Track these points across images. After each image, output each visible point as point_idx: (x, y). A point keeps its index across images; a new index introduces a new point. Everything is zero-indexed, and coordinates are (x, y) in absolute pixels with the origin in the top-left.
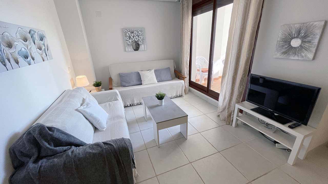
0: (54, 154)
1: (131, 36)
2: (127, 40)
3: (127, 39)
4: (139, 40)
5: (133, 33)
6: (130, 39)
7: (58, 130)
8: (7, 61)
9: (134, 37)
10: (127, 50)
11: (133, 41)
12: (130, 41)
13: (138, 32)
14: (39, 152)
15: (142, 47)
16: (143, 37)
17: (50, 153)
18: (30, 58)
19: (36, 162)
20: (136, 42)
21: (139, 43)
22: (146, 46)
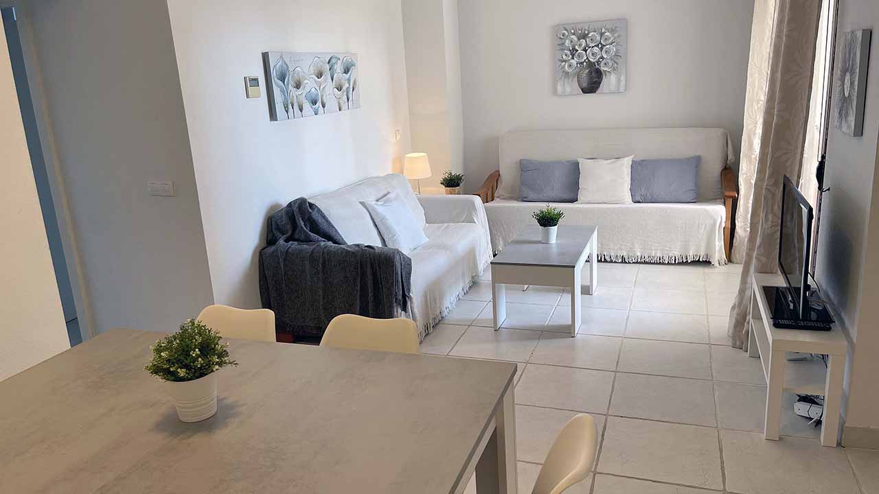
0: (308, 240)
1: (577, 47)
2: (565, 61)
3: (564, 57)
4: (602, 58)
5: (584, 36)
6: (573, 56)
7: (319, 211)
8: (290, 107)
9: (586, 51)
10: (559, 88)
11: (582, 63)
12: (574, 62)
13: (602, 34)
14: (294, 231)
15: (609, 82)
16: (617, 50)
17: (303, 237)
18: (319, 104)
19: (287, 241)
20: (590, 64)
21: (603, 68)
22: (622, 78)
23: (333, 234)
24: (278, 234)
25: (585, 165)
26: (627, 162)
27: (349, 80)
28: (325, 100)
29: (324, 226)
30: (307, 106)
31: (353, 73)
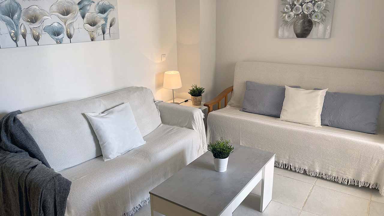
1: (295, 3)
2: (286, 13)
4: (314, 11)
6: (292, 9)
8: (21, 37)
9: (302, 5)
11: (298, 15)
12: (292, 14)
15: (318, 30)
16: (326, 6)
20: (304, 16)
21: (314, 19)
22: (328, 28)
25: (290, 91)
27: (106, 19)
30: (46, 38)
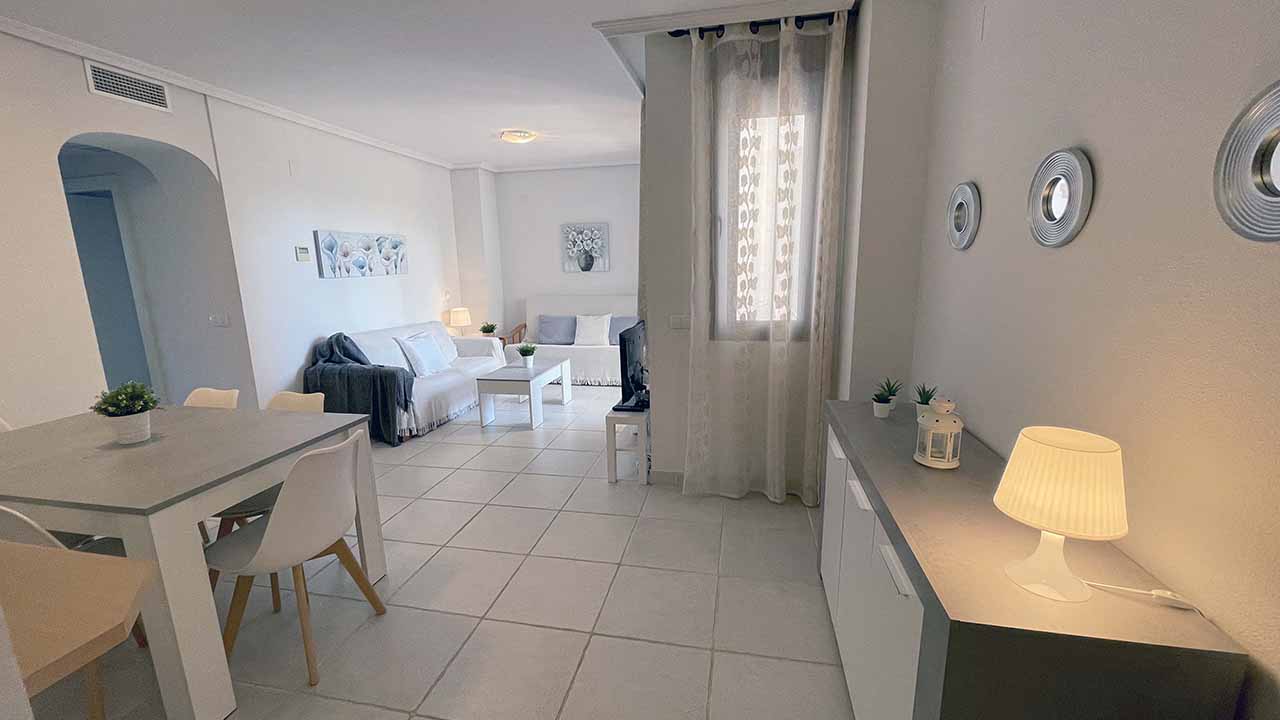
0: (341, 362)
1: (576, 240)
2: (569, 249)
3: (569, 246)
4: (593, 248)
5: (581, 233)
6: (574, 245)
7: (352, 342)
8: (337, 269)
9: (582, 242)
10: (567, 267)
11: (580, 251)
12: (575, 250)
13: (592, 232)
14: (331, 355)
15: (598, 264)
16: (602, 243)
17: (337, 359)
18: (366, 269)
19: (325, 362)
20: (586, 252)
21: (594, 254)
22: (607, 261)
23: (361, 358)
24: (318, 357)
25: (581, 319)
26: (608, 318)
27: (397, 254)
28: (372, 266)
29: (355, 352)
30: (355, 270)
31: (401, 251)
